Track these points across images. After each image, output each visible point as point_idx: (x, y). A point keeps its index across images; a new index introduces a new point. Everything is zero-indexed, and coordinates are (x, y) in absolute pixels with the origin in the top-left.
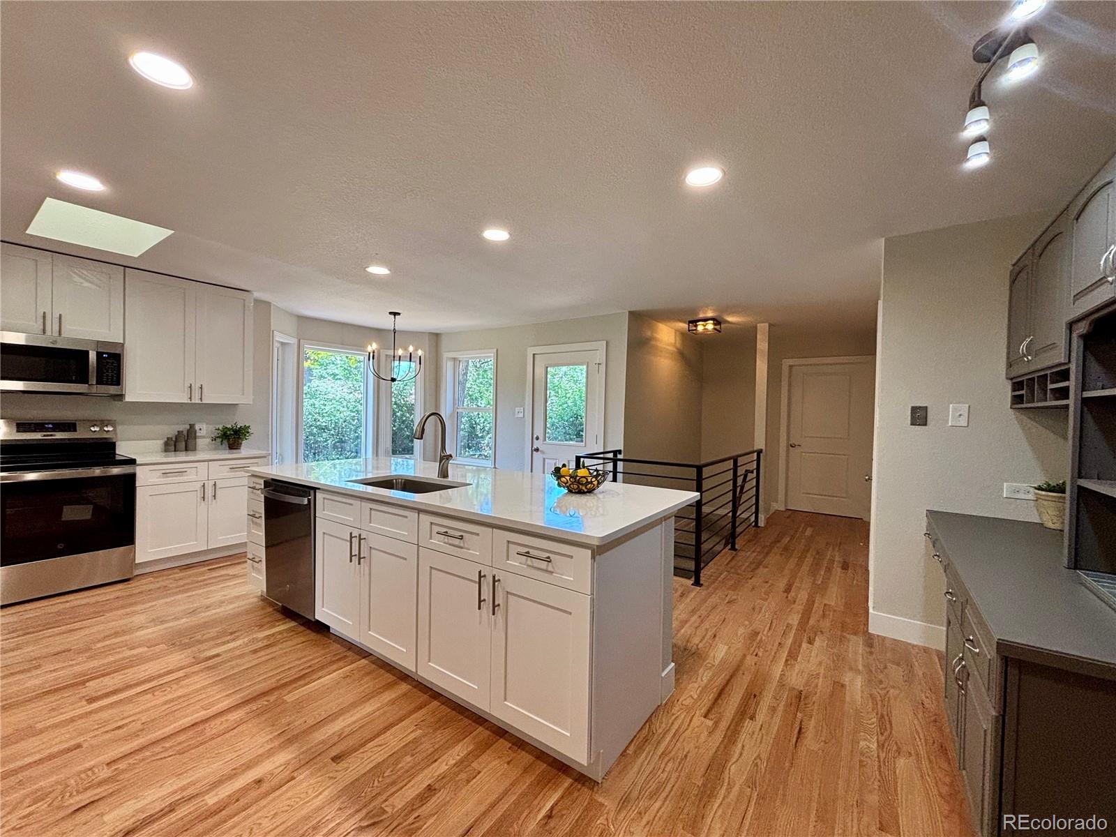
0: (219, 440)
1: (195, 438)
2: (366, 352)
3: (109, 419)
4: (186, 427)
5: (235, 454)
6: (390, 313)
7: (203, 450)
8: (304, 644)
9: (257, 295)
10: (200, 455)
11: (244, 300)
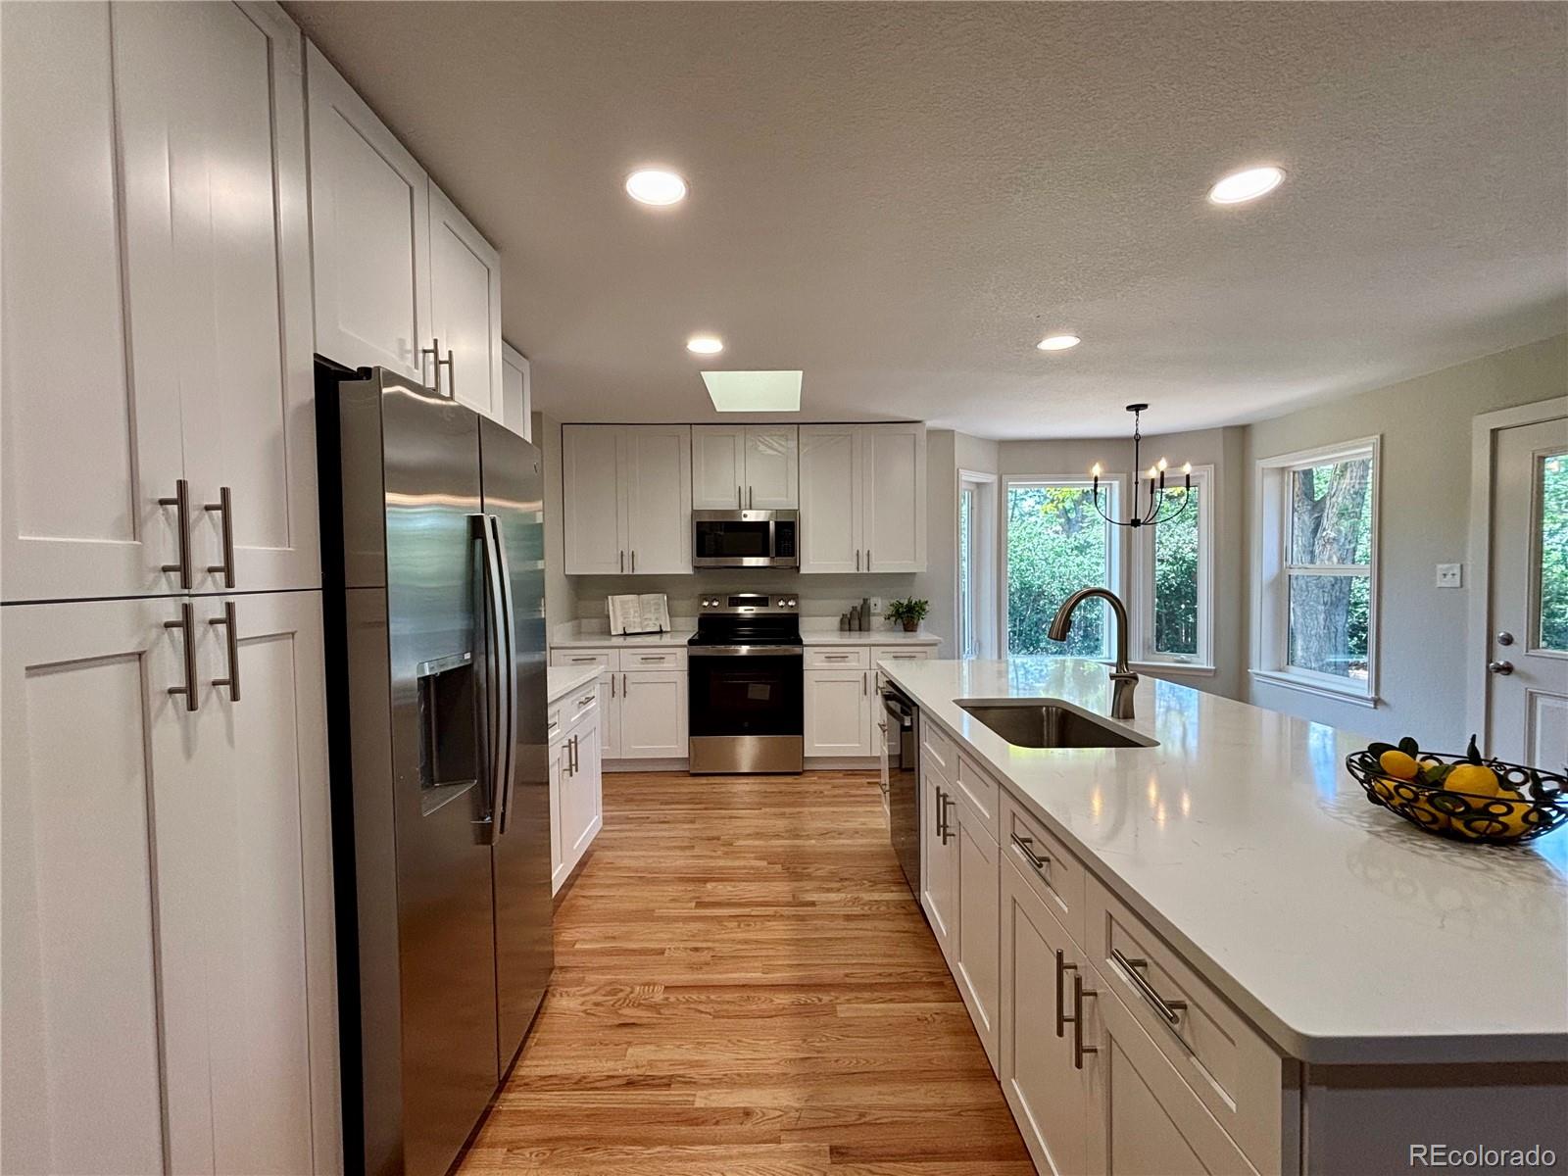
0: (893, 619)
1: (869, 616)
2: (1089, 479)
3: (793, 592)
4: (858, 603)
5: (910, 638)
6: (1129, 408)
7: (879, 631)
8: (906, 935)
9: (930, 424)
10: (876, 637)
11: (915, 435)
